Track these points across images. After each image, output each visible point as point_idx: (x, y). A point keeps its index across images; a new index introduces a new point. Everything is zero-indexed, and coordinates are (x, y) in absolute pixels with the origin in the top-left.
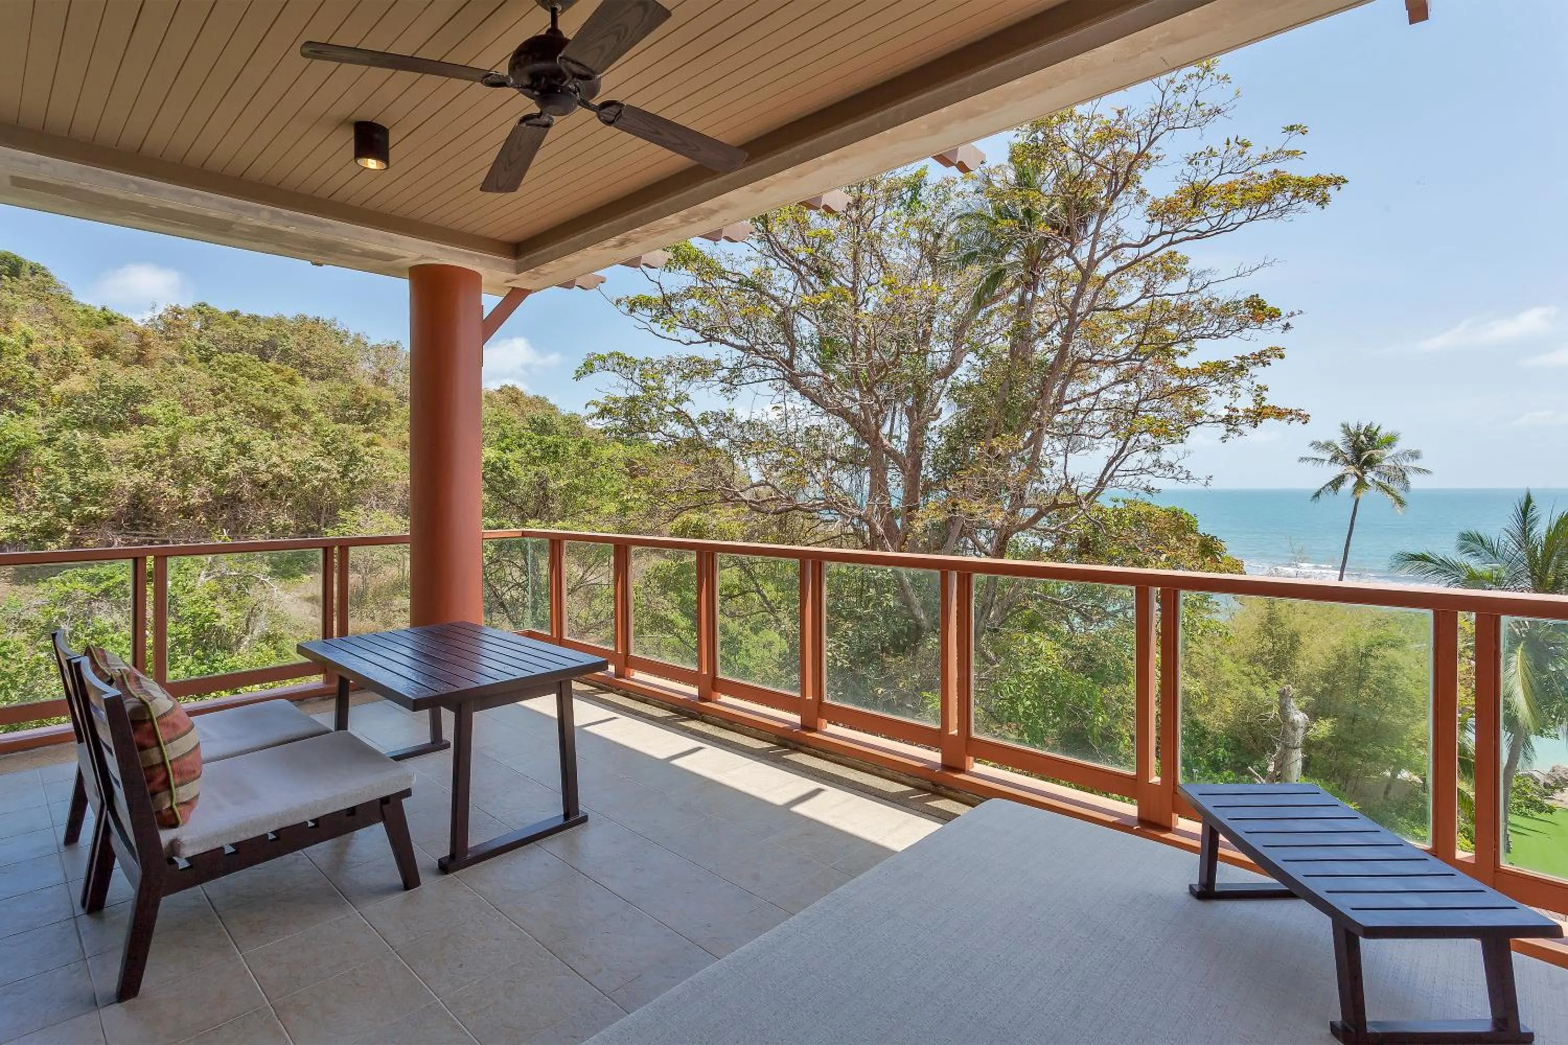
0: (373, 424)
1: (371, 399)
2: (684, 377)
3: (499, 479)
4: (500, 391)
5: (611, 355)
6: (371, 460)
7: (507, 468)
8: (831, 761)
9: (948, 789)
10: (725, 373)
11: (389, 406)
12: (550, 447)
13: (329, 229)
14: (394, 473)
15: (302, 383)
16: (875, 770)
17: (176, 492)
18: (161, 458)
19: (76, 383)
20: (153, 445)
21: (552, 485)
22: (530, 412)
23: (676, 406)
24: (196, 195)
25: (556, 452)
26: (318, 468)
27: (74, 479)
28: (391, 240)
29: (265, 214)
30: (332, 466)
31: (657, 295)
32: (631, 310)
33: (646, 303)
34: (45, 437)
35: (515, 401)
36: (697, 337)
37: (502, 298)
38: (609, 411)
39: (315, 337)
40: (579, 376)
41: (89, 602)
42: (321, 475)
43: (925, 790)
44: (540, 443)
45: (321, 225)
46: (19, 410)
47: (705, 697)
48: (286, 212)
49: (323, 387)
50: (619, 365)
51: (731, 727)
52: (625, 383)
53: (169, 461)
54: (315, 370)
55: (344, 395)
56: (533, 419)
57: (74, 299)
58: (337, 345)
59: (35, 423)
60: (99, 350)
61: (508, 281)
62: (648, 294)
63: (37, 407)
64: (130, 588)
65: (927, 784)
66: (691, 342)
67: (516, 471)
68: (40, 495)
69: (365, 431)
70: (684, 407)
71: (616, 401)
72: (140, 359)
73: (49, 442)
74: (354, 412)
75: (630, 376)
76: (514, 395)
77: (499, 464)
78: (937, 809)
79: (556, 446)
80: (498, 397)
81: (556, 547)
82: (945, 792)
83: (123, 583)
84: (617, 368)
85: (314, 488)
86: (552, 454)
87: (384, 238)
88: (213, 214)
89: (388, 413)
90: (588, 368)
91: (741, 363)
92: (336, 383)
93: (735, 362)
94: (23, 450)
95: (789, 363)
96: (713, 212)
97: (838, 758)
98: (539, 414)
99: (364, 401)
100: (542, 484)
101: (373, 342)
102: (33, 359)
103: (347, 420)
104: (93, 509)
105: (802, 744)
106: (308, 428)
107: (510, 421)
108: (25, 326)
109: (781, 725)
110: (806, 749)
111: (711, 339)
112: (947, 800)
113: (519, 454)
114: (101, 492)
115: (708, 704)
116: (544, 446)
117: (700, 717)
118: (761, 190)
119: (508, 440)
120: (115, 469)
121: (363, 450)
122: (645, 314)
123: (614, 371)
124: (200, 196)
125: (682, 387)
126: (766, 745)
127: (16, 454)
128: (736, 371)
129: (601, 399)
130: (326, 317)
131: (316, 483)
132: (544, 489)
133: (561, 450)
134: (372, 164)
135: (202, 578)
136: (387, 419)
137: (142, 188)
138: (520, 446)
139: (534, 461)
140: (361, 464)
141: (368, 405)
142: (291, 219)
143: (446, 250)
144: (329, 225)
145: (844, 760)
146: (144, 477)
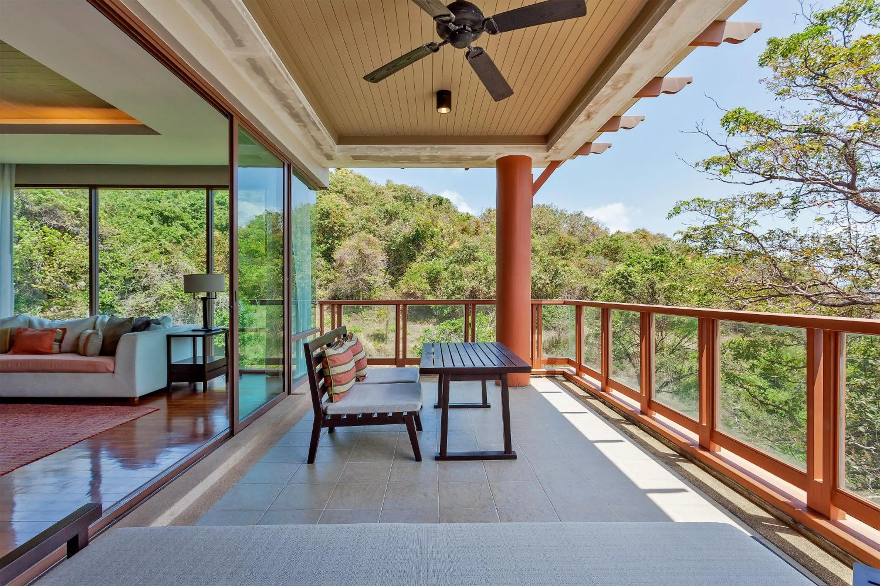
0: (567, 255)
1: (566, 242)
2: (751, 209)
3: (626, 282)
4: (636, 233)
5: (694, 200)
6: (564, 273)
7: (630, 276)
8: (714, 476)
9: (807, 529)
10: (789, 201)
11: (574, 245)
12: (658, 263)
13: (453, 149)
14: (575, 281)
15: (536, 237)
16: (746, 493)
17: (485, 290)
18: (481, 275)
19: (456, 245)
20: (478, 270)
21: (658, 286)
22: (653, 243)
23: (744, 229)
24: (403, 147)
25: (662, 266)
26: (541, 278)
27: (453, 284)
28: (481, 148)
29: (428, 149)
30: (546, 277)
31: (725, 154)
32: (707, 168)
33: (718, 161)
34: (446, 267)
35: (644, 237)
36: (760, 178)
37: (544, 169)
38: (690, 237)
39: (543, 214)
40: (670, 216)
41: (450, 334)
42: (542, 282)
43: (785, 523)
44: (651, 260)
45: (450, 148)
46: (438, 257)
47: (645, 412)
48: (436, 146)
49: (545, 239)
50: (699, 206)
51: (654, 435)
52: (702, 217)
53: (484, 276)
54: (542, 231)
55: (554, 242)
56: (655, 247)
57: (458, 210)
58: (552, 217)
59: (442, 261)
60: (464, 230)
61: (546, 158)
62: (718, 155)
63: (444, 256)
64: (463, 330)
65: (788, 519)
66: (754, 183)
67: (635, 277)
68: (443, 291)
69: (563, 259)
70: (750, 230)
71: (695, 230)
72: (477, 233)
73: (446, 269)
74: (558, 250)
75: (708, 213)
76: (644, 234)
77: (626, 274)
78: (784, 541)
79: (662, 262)
80: (634, 236)
81: (578, 309)
82: (804, 531)
83: (461, 327)
84: (698, 208)
85: (539, 288)
86: (658, 267)
87: (478, 148)
88: (411, 154)
89: (574, 249)
90: (677, 211)
91: (799, 192)
92: (551, 236)
93: (794, 191)
94: (438, 273)
95: (851, 186)
96: (629, 76)
97: (719, 476)
98: (660, 244)
99: (563, 244)
100: (652, 285)
101: (569, 213)
102: (443, 237)
103: (555, 254)
104: (458, 296)
105: (696, 458)
106: (537, 259)
107: (640, 250)
108: (442, 225)
109: (684, 440)
110: (698, 463)
111: (772, 177)
112: (803, 539)
113: (638, 267)
114: (460, 289)
115: (644, 417)
116: (654, 262)
117: (638, 425)
118: (651, 46)
119: (631, 260)
120: (466, 280)
121: (561, 269)
122: (715, 169)
123: (696, 210)
124: (405, 147)
125: (751, 215)
126: (671, 452)
127: (437, 274)
128: (796, 199)
129: (685, 229)
130: (548, 203)
131: (539, 285)
132: (653, 288)
133: (665, 265)
134: (444, 110)
135: (488, 327)
136: (574, 253)
137: (386, 149)
138: (639, 263)
139: (646, 271)
140: (559, 276)
141: (565, 246)
142: (438, 149)
143: (508, 147)
144: (454, 148)
145: (724, 479)
146: (474, 283)
